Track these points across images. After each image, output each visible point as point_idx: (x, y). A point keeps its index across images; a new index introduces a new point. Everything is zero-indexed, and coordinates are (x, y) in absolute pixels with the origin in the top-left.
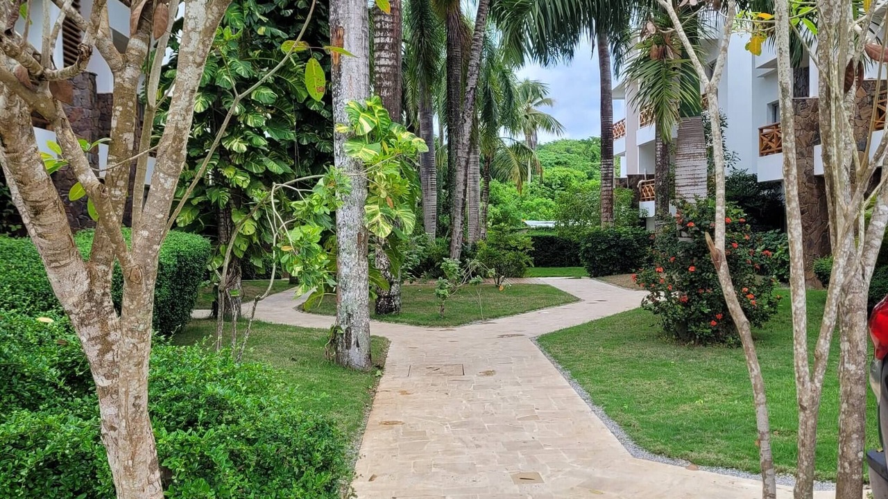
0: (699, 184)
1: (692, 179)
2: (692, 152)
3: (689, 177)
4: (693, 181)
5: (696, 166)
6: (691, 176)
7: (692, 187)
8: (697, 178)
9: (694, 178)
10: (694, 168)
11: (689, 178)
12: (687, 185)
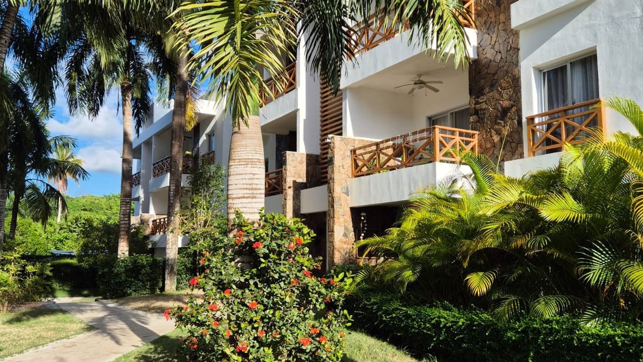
0: (258, 196)
1: (249, 189)
2: (250, 157)
3: (245, 186)
4: (250, 192)
5: (254, 174)
6: (249, 186)
7: (250, 200)
8: (256, 189)
9: (252, 189)
10: (251, 176)
11: (247, 189)
12: (244, 197)
